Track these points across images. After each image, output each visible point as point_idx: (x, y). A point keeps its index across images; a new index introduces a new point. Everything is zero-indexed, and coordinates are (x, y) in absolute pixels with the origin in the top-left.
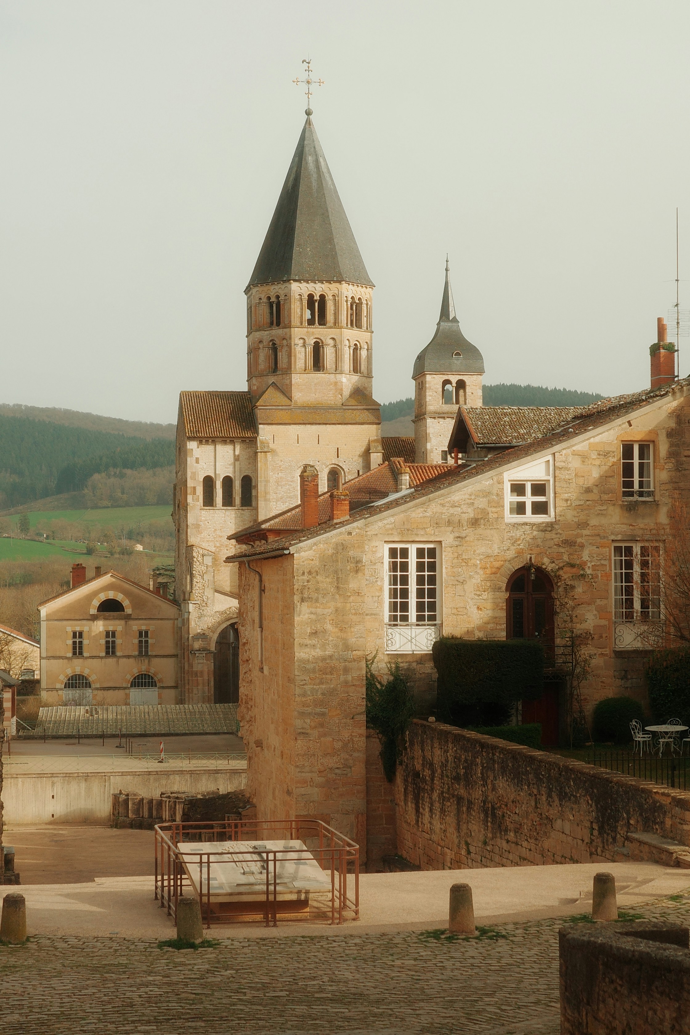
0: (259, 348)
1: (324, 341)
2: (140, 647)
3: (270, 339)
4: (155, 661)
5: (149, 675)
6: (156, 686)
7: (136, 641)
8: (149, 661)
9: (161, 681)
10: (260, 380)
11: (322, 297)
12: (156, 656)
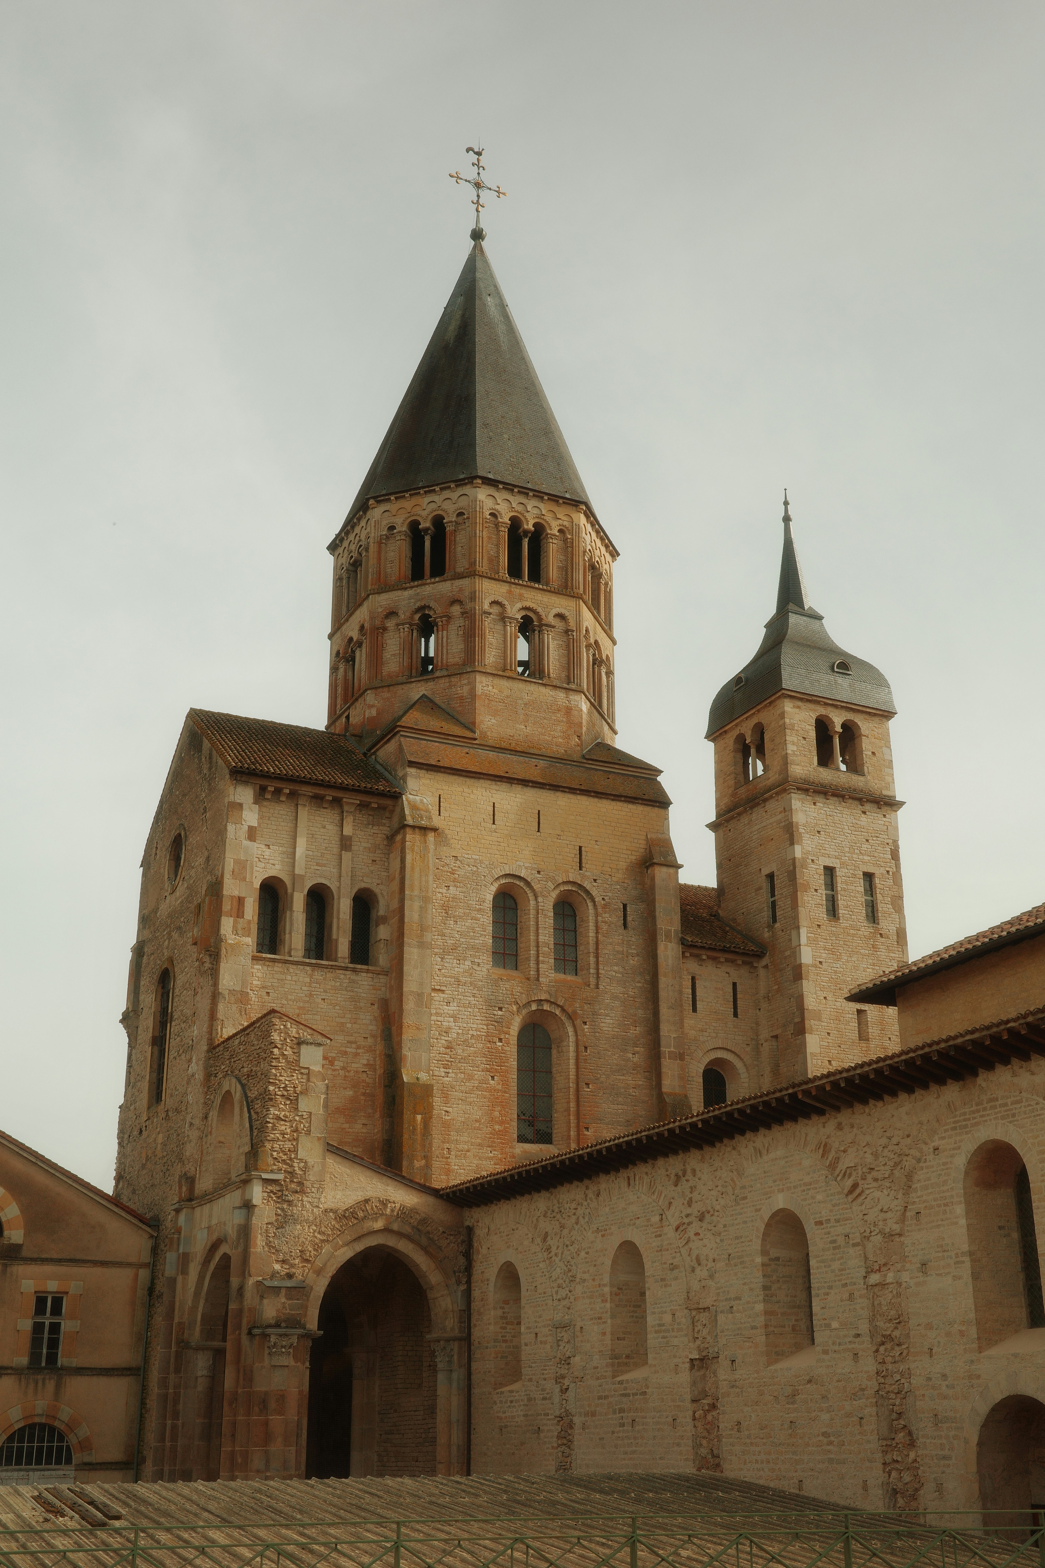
0: (385, 629)
1: (544, 617)
2: (36, 1341)
3: (418, 604)
4: (76, 1386)
5: (52, 1429)
6: (69, 1461)
7: (26, 1325)
8: (58, 1387)
9: (85, 1445)
10: (386, 695)
11: (539, 528)
12: (80, 1371)
